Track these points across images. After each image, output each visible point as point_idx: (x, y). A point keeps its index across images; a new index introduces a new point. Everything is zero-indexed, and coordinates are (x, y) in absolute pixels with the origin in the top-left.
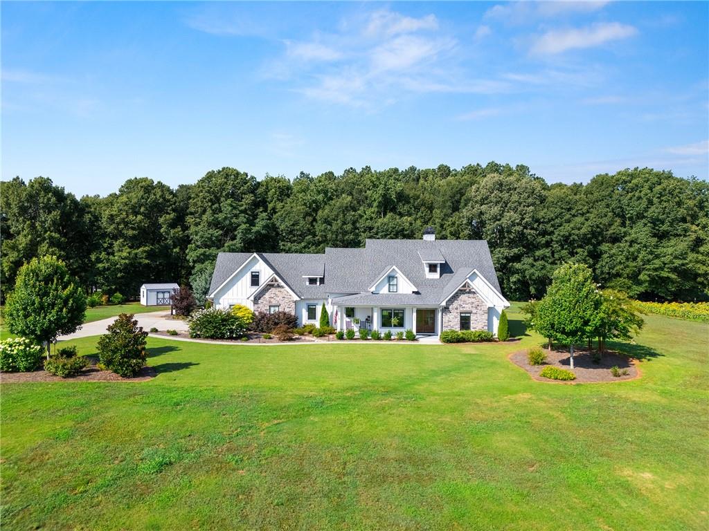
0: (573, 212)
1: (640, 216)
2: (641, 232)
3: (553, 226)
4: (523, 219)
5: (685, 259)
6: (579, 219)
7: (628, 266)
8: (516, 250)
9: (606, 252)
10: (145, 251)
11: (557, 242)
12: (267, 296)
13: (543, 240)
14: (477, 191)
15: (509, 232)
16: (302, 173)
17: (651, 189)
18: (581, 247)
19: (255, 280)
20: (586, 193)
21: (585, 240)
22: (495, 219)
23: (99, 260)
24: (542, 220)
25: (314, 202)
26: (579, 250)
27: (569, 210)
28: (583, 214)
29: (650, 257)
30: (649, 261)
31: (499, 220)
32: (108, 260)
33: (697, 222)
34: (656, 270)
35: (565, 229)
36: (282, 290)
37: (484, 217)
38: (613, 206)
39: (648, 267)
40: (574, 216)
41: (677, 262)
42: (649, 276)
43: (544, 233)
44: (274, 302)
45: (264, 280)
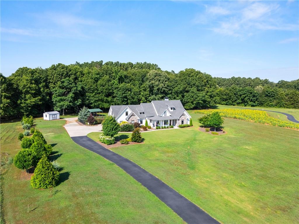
0: (177, 83)
1: (194, 85)
2: (194, 89)
3: (172, 88)
4: (164, 86)
5: (205, 97)
6: (179, 86)
7: (191, 99)
8: (162, 95)
9: (185, 95)
10: (39, 99)
11: (174, 93)
12: (131, 118)
13: (170, 92)
14: (150, 76)
15: (161, 90)
16: (77, 62)
17: (196, 77)
18: (179, 94)
19: (127, 114)
20: (180, 77)
21: (181, 92)
22: (157, 86)
23: (21, 103)
24: (170, 86)
25: (96, 78)
26: (179, 95)
27: (176, 83)
28: (180, 84)
29: (197, 97)
30: (197, 98)
31: (158, 86)
32: (25, 103)
33: (206, 86)
34: (198, 101)
35: (176, 89)
36: (135, 116)
37: (153, 85)
38: (187, 81)
39: (196, 100)
40: (178, 85)
41: (203, 98)
42: (196, 102)
43: (170, 90)
44: (133, 120)
45: (129, 114)
